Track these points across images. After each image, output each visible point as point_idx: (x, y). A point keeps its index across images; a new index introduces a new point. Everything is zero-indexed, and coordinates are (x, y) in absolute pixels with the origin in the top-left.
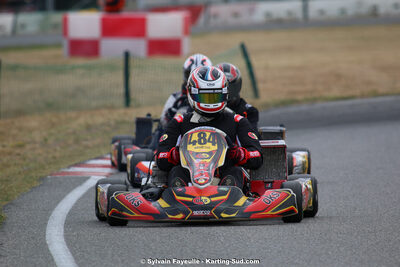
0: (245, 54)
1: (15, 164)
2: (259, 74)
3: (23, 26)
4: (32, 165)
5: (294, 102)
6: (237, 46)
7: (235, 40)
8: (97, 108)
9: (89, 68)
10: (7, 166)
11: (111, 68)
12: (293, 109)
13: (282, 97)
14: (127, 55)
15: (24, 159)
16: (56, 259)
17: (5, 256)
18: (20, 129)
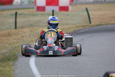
0: (87, 11)
1: (21, 42)
3: (24, 2)
7: (84, 7)
8: (44, 26)
12: (101, 27)
13: (98, 23)
14: (53, 11)
15: (24, 41)
16: (32, 69)
17: (18, 68)
18: (22, 32)
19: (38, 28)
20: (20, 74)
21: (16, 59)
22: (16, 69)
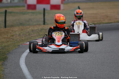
1: (11, 41)
4: (16, 42)
6: (77, 7)
8: (35, 25)
9: (33, 13)
14: (44, 9)
15: (13, 40)
18: (12, 31)
19: (28, 27)
20: (9, 74)
21: (5, 59)
22: (5, 70)
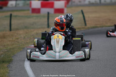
0: (83, 13)
1: (16, 44)
2: (86, 19)
3: (18, 4)
4: (21, 44)
5: (96, 27)
6: (80, 11)
7: (80, 9)
8: (40, 28)
9: (37, 17)
10: (13, 44)
11: (44, 17)
12: (97, 29)
13: (93, 26)
14: (48, 13)
15: (18, 43)
17: (13, 70)
18: (17, 34)
19: (33, 30)
20: (15, 76)
21: (11, 61)
